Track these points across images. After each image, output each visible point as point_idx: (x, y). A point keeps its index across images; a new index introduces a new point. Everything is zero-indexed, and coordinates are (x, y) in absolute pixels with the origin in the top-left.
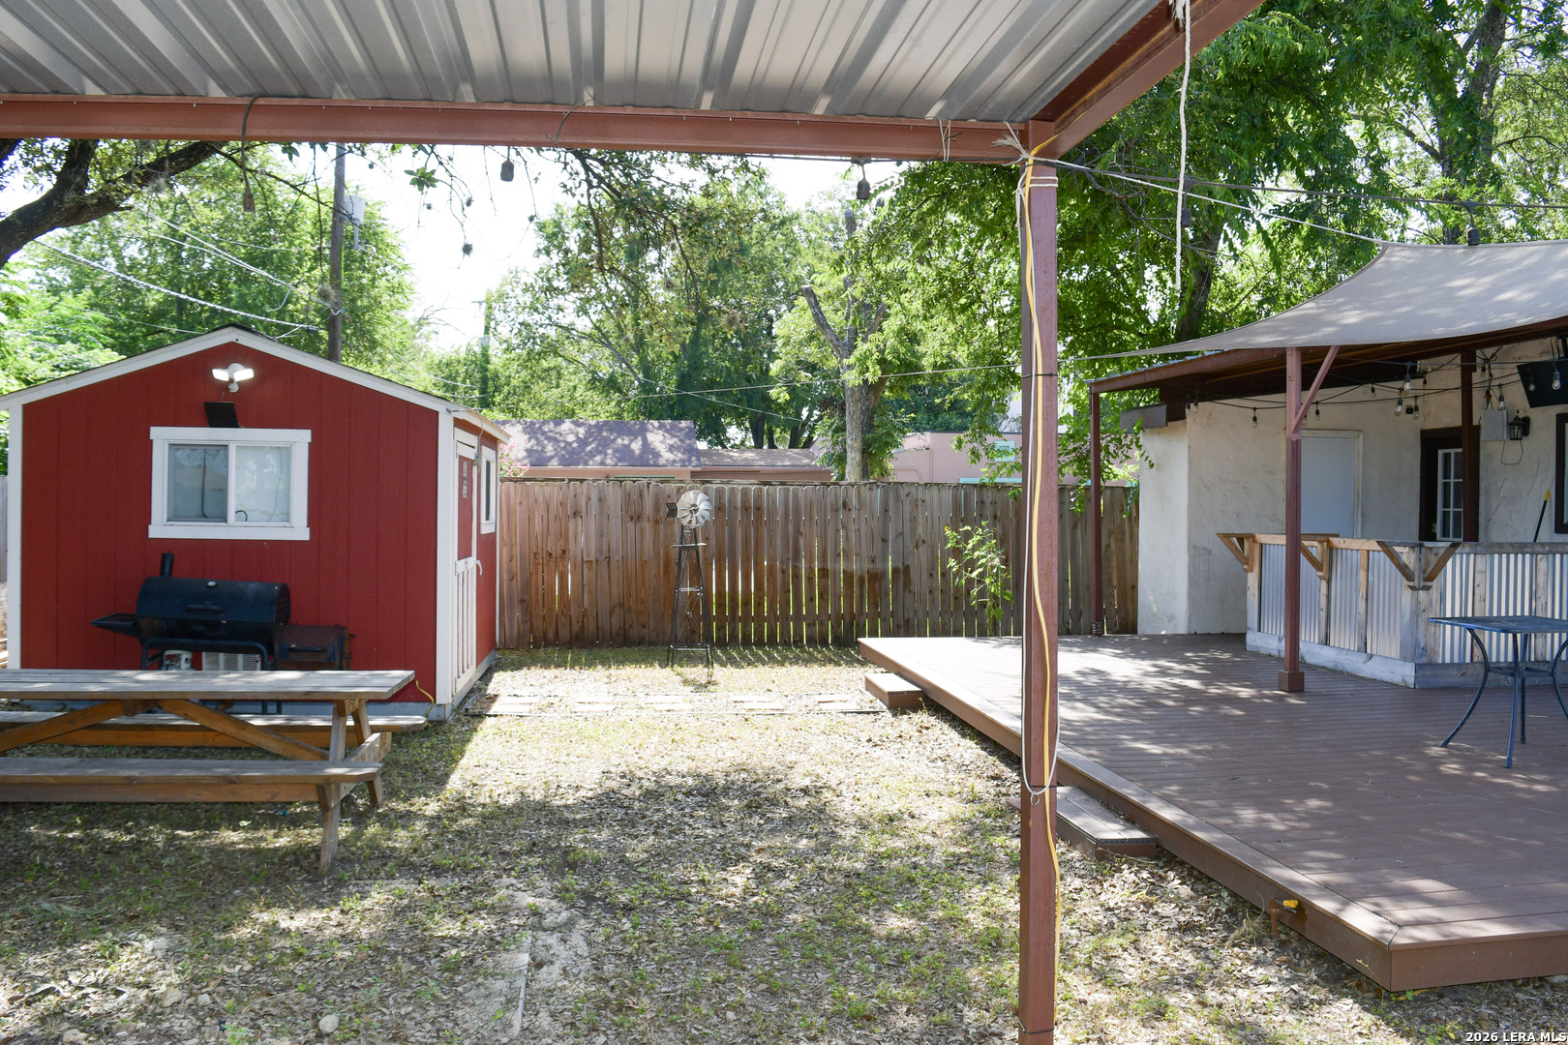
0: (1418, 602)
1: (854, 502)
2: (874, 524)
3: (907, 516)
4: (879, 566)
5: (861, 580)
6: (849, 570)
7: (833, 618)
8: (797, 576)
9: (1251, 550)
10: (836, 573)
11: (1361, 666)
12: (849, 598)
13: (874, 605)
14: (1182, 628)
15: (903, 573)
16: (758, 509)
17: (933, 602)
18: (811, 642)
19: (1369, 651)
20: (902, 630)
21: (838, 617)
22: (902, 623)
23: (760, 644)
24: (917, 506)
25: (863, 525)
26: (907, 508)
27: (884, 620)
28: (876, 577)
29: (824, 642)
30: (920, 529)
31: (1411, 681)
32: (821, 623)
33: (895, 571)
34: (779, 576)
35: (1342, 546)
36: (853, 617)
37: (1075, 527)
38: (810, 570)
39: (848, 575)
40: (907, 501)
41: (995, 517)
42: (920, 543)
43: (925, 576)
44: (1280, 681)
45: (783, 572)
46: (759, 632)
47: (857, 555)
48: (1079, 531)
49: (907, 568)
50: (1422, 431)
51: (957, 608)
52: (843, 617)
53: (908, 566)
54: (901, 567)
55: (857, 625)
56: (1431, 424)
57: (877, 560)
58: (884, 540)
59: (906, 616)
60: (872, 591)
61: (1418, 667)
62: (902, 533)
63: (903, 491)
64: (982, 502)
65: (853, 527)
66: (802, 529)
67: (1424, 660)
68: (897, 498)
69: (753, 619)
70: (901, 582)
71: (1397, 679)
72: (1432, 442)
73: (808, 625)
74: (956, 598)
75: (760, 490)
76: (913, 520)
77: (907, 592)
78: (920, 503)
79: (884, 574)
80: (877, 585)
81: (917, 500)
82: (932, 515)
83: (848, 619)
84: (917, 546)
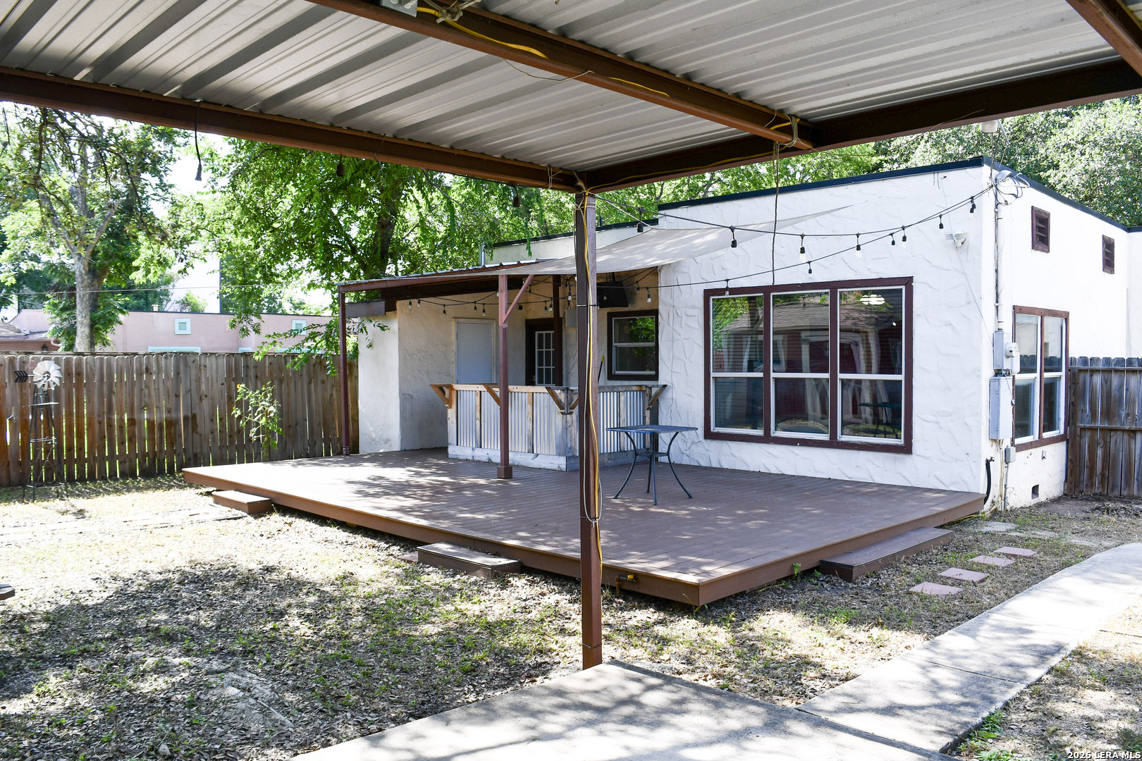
0: (566, 422)
1: (154, 369)
2: (169, 384)
3: (193, 377)
4: (173, 415)
5: (161, 425)
6: (152, 419)
7: (140, 456)
8: (110, 425)
9: (450, 394)
10: (141, 422)
11: (530, 461)
12: (152, 440)
13: (171, 444)
14: (396, 447)
15: (191, 420)
16: (79, 374)
17: (214, 440)
18: (123, 475)
19: (535, 452)
20: (192, 462)
21: (144, 455)
22: (192, 456)
23: (82, 479)
24: (200, 370)
25: (161, 384)
26: (193, 372)
27: (179, 455)
28: (172, 424)
29: (134, 476)
30: (203, 387)
31: (564, 467)
32: (131, 461)
33: (186, 418)
34: (97, 426)
35: (515, 390)
36: (155, 454)
37: (310, 383)
38: (121, 420)
39: (151, 423)
40: (193, 366)
41: (257, 377)
42: (203, 397)
43: (208, 420)
44: (499, 473)
45: (100, 423)
46: (81, 471)
47: (157, 407)
48: (312, 385)
49: (194, 416)
50: (526, 320)
51: (231, 443)
52: (147, 455)
53: (195, 414)
54: (190, 415)
55: (159, 460)
56: (531, 316)
57: (172, 411)
58: (177, 396)
59: (195, 451)
60: (169, 434)
61: (568, 459)
62: (190, 391)
63: (190, 359)
64: (247, 366)
65: (153, 387)
66: (115, 389)
67: (571, 454)
68: (186, 365)
69: (76, 461)
70: (190, 426)
71: (555, 467)
72: (532, 326)
73: (120, 463)
74: (230, 436)
75: (80, 359)
76: (198, 380)
77: (195, 434)
78: (202, 368)
79: (178, 421)
80: (173, 429)
81: (200, 365)
82: (212, 377)
83: (151, 457)
84: (201, 399)
